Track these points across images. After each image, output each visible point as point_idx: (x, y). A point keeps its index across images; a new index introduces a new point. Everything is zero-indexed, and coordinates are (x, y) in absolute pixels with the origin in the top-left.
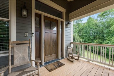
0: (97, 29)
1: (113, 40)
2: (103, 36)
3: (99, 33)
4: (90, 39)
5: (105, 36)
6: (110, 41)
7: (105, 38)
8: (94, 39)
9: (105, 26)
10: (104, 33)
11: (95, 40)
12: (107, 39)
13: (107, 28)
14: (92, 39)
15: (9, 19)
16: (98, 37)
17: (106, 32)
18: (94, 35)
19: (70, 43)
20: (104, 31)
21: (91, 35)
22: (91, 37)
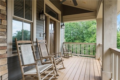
0: (77, 29)
1: (90, 40)
2: (83, 37)
3: (79, 33)
4: (70, 40)
5: (84, 37)
6: (88, 42)
7: (84, 39)
8: (75, 39)
9: (84, 26)
10: (84, 34)
11: (76, 41)
12: (86, 39)
13: (86, 28)
14: (73, 40)
15: (32, 22)
16: (78, 38)
17: (85, 33)
18: (75, 35)
19: (63, 43)
20: (84, 32)
21: (72, 35)
22: (72, 38)
